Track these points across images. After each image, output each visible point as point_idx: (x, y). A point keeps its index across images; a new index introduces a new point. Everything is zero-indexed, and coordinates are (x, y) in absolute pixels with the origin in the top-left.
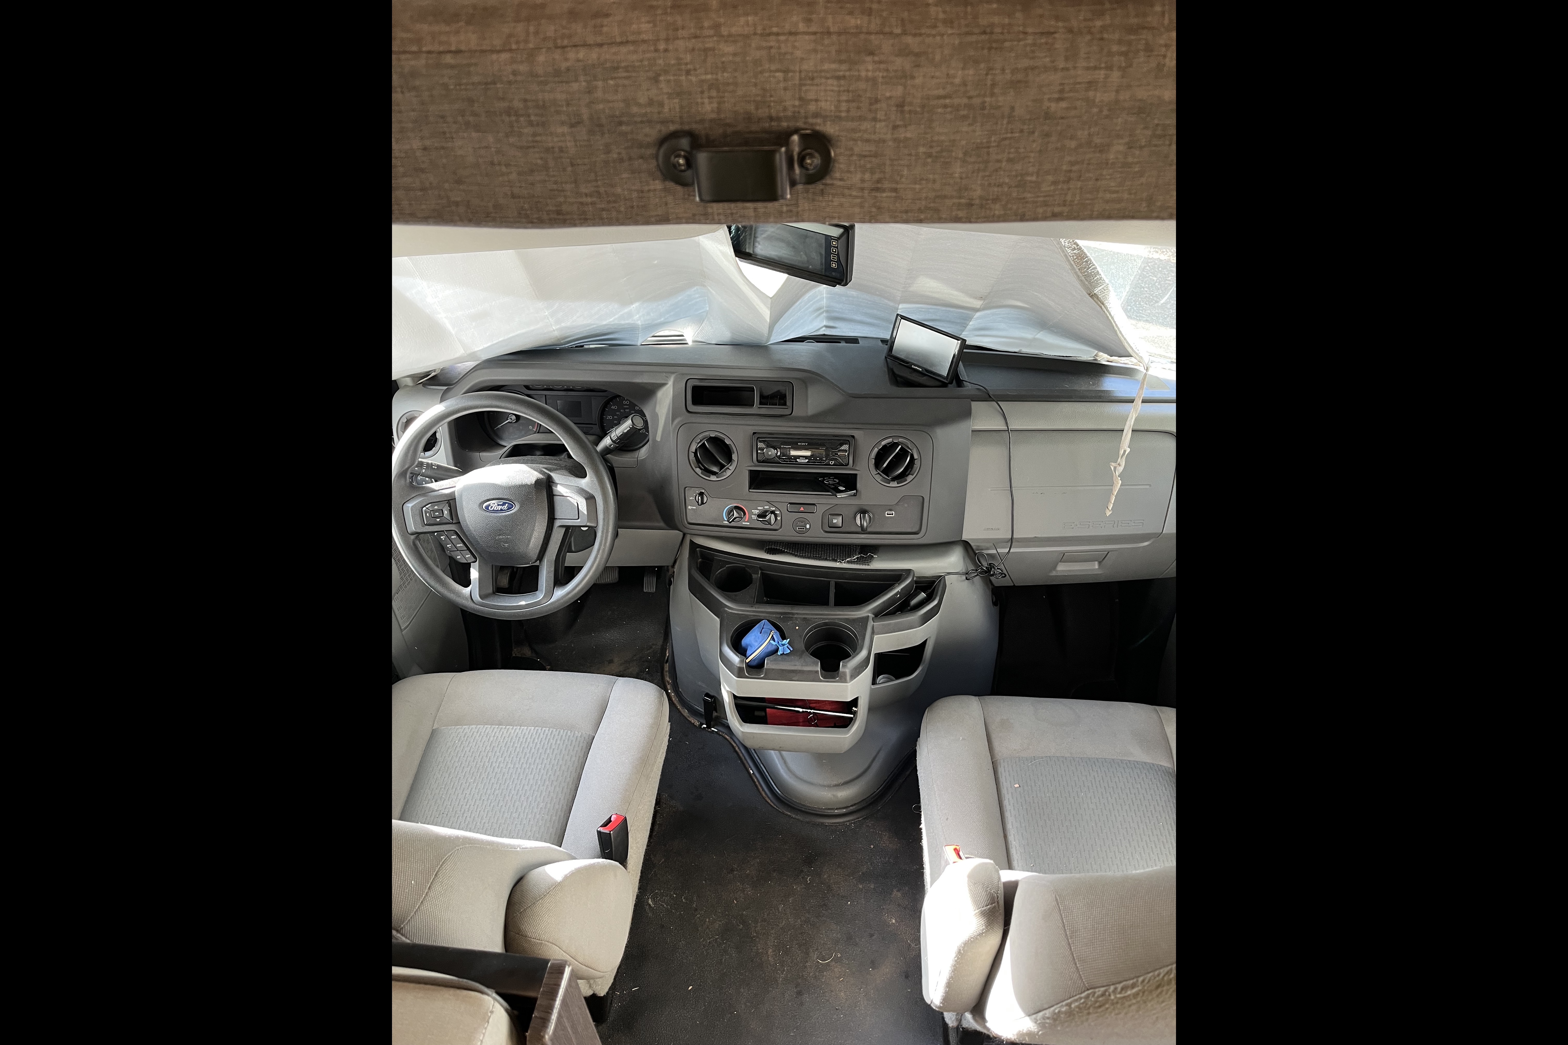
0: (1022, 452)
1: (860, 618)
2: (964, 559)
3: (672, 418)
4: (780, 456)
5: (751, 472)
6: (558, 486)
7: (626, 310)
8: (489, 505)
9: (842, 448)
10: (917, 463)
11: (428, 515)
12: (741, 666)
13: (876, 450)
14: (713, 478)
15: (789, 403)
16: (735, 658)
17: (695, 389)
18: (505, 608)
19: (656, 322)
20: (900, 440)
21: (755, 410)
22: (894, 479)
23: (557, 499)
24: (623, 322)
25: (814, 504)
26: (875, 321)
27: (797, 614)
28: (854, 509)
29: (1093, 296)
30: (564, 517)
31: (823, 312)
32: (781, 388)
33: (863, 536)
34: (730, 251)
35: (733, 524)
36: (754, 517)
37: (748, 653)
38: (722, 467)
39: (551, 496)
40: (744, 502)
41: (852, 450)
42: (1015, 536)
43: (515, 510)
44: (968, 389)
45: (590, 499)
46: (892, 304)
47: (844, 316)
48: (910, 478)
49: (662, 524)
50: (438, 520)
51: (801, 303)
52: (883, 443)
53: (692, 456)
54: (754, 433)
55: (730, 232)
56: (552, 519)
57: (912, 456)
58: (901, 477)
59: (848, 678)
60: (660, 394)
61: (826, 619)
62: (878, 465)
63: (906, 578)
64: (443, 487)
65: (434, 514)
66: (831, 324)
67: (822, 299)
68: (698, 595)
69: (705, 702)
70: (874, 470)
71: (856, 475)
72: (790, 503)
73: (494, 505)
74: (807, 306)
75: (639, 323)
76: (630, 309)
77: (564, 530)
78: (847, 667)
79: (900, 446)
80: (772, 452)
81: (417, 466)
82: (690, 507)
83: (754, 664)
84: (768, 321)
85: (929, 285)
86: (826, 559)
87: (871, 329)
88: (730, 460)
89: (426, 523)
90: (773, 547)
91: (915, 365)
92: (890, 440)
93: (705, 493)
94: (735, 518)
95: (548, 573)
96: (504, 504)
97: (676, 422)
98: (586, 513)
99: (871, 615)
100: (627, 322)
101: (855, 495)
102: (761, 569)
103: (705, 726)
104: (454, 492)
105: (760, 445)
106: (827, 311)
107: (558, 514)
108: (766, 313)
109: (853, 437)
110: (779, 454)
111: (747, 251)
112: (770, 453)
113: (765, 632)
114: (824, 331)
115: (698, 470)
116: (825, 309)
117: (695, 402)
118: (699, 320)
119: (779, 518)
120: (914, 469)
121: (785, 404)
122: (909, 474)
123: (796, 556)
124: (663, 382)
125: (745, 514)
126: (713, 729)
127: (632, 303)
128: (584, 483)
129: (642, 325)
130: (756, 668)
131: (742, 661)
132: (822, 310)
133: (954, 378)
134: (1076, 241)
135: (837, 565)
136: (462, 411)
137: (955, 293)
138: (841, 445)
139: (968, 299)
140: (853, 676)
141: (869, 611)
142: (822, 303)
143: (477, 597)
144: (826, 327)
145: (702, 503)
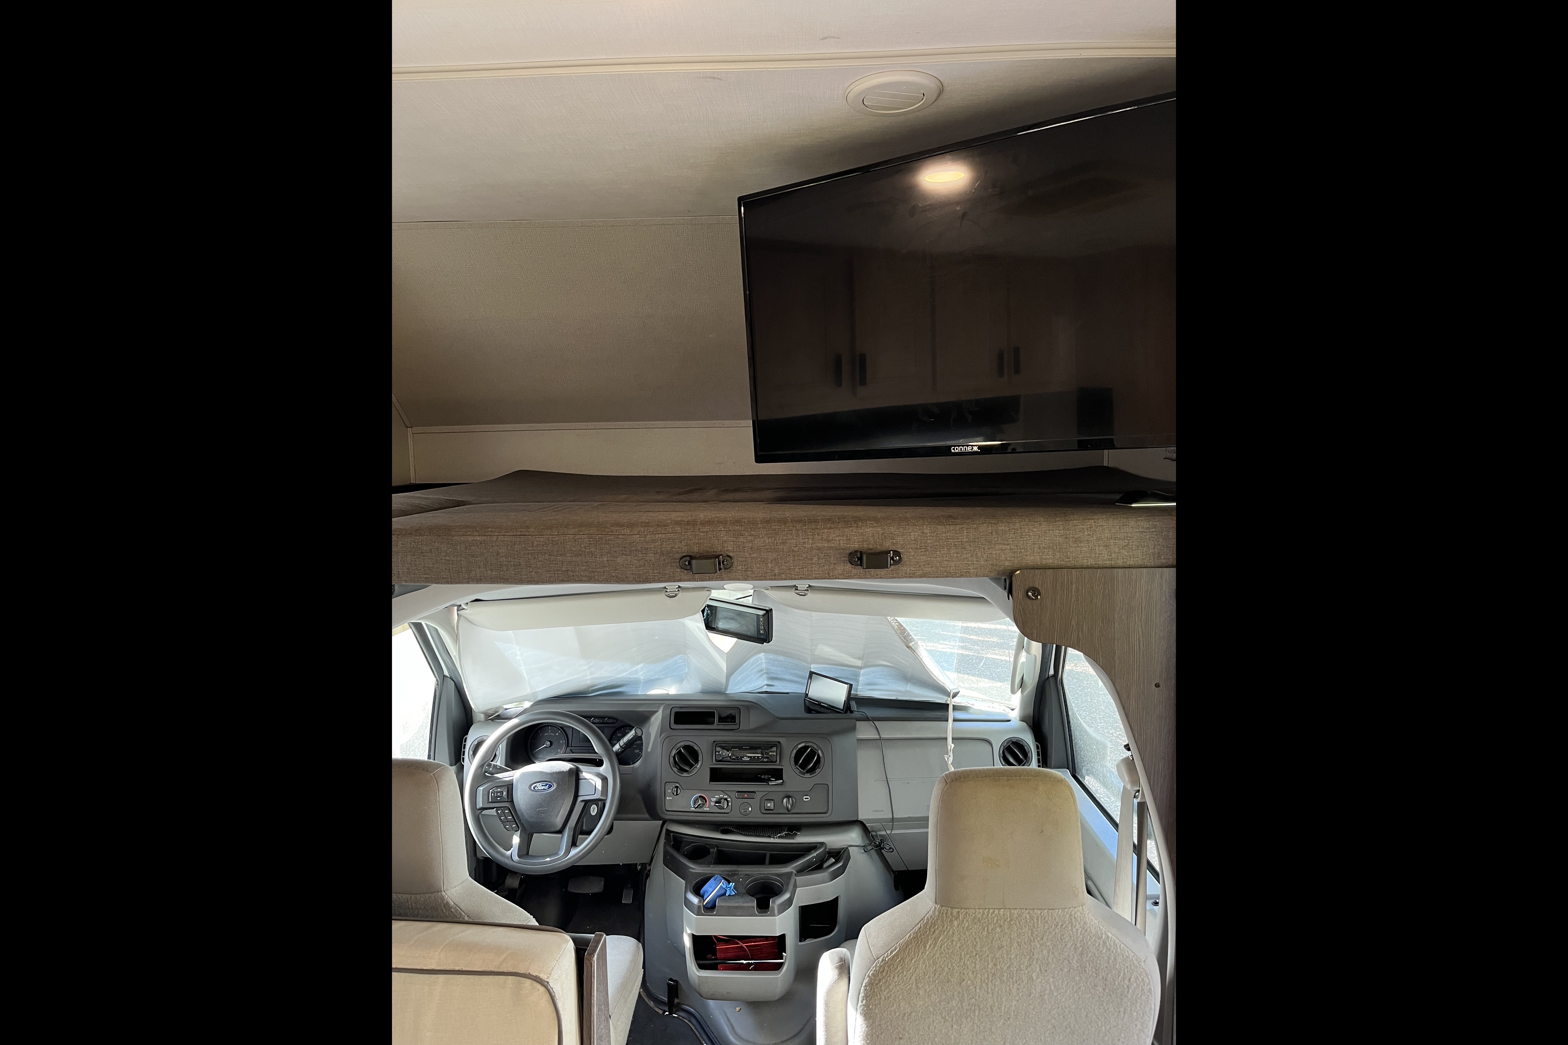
0: (892, 755)
1: (786, 873)
2: (862, 836)
3: (660, 732)
4: (731, 756)
5: (712, 769)
6: (584, 773)
7: (635, 669)
8: (536, 786)
9: (773, 749)
10: (822, 760)
11: (493, 795)
12: (699, 904)
13: (795, 751)
14: (685, 774)
15: (737, 721)
16: (695, 900)
17: (677, 714)
18: (534, 864)
19: (653, 678)
20: (810, 744)
21: (714, 726)
22: (807, 772)
23: (582, 782)
24: (631, 677)
25: (754, 792)
26: (799, 680)
27: (742, 871)
28: (783, 795)
29: (908, 647)
30: (585, 793)
31: (763, 674)
32: (733, 712)
33: (789, 816)
34: (703, 626)
35: (698, 810)
36: (713, 804)
37: (705, 898)
38: (691, 766)
39: (578, 779)
40: (707, 792)
41: (778, 751)
42: (895, 816)
43: (552, 789)
44: (856, 714)
45: (604, 779)
46: (807, 665)
47: (778, 676)
48: (818, 771)
49: (647, 816)
50: (499, 799)
51: (747, 665)
52: (800, 746)
53: (672, 759)
54: (714, 741)
55: (704, 617)
56: (576, 796)
57: (819, 755)
58: (812, 770)
59: (776, 912)
60: (653, 719)
61: (761, 874)
62: (796, 762)
63: (820, 848)
64: (505, 776)
65: (497, 794)
66: (770, 683)
67: (762, 663)
68: (670, 866)
69: (669, 985)
70: (794, 766)
71: (782, 769)
72: (738, 792)
73: (540, 786)
74: (752, 668)
75: (642, 677)
76: (636, 668)
77: (583, 803)
78: (776, 903)
79: (810, 749)
80: (725, 753)
81: (487, 766)
82: (668, 798)
83: (709, 906)
84: (725, 671)
85: (826, 650)
86: (763, 836)
87: (798, 686)
88: (697, 761)
89: (490, 801)
90: (725, 827)
91: (823, 703)
92: (803, 745)
93: (680, 787)
94: (700, 804)
95: (568, 835)
96: (546, 785)
97: (663, 735)
98: (600, 789)
99: (795, 872)
100: (634, 676)
101: (782, 784)
102: (717, 847)
103: (667, 1013)
104: (513, 780)
105: (718, 749)
106: (767, 673)
107: (581, 793)
108: (724, 666)
109: (779, 742)
110: (730, 755)
111: (713, 626)
112: (724, 754)
113: (718, 881)
114: (766, 688)
115: (675, 769)
116: (765, 671)
117: (676, 722)
118: (680, 680)
119: (730, 804)
120: (821, 765)
121: (735, 722)
122: (818, 768)
123: (742, 834)
124: (656, 710)
125: (706, 801)
126: (674, 1015)
127: (638, 664)
128: (601, 769)
129: (643, 679)
130: (711, 908)
131: (700, 901)
132: (763, 672)
133: (847, 708)
134: (896, 618)
135: (771, 840)
136: (530, 722)
137: (843, 655)
138: (772, 747)
139: (851, 659)
140: (780, 912)
141: (793, 868)
142: (762, 666)
143: (516, 858)
144: (768, 685)
145: (677, 794)
